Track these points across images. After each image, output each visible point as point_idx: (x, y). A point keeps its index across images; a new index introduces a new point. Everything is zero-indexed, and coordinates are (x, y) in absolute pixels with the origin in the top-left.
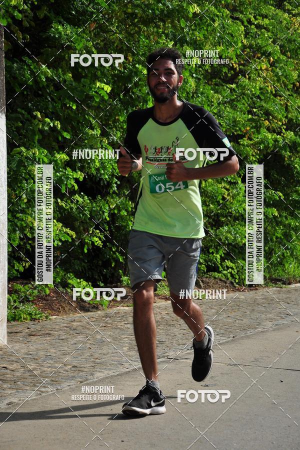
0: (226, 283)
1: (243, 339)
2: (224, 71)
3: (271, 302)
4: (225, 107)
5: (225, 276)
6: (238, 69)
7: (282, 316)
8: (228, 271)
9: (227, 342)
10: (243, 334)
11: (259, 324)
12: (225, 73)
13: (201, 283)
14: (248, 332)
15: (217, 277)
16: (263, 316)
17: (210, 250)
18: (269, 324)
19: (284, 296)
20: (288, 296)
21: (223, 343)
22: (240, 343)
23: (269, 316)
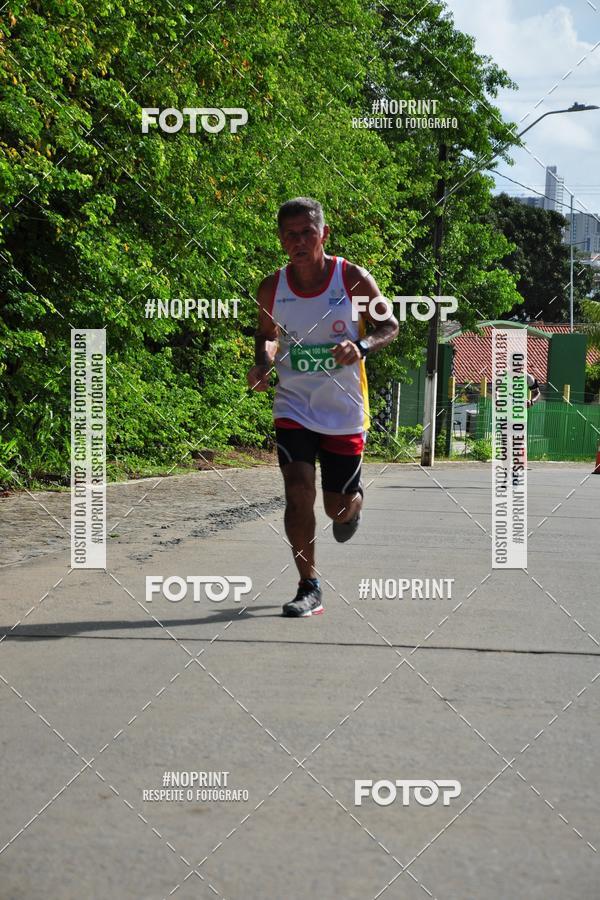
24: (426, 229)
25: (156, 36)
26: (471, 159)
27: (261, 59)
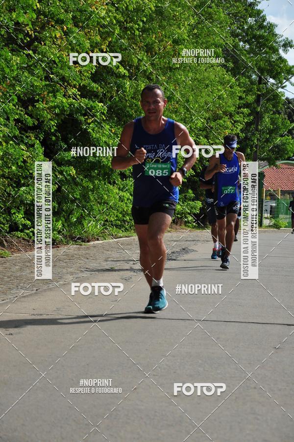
0: (28, 242)
1: (46, 292)
2: (20, 37)
3: (72, 258)
4: (23, 72)
5: (27, 235)
6: (33, 35)
7: (82, 269)
8: (30, 230)
9: (31, 295)
10: (45, 287)
11: (61, 278)
12: (21, 39)
13: (5, 243)
14: (51, 285)
15: (20, 236)
16: (64, 271)
17: (12, 210)
18: (71, 277)
19: (84, 252)
20: (87, 252)
21: (27, 296)
22: (43, 295)
23: (70, 270)
24: (252, 118)
25: (129, 32)
26: (274, 84)
27: (176, 42)
